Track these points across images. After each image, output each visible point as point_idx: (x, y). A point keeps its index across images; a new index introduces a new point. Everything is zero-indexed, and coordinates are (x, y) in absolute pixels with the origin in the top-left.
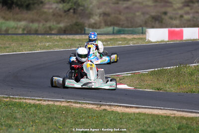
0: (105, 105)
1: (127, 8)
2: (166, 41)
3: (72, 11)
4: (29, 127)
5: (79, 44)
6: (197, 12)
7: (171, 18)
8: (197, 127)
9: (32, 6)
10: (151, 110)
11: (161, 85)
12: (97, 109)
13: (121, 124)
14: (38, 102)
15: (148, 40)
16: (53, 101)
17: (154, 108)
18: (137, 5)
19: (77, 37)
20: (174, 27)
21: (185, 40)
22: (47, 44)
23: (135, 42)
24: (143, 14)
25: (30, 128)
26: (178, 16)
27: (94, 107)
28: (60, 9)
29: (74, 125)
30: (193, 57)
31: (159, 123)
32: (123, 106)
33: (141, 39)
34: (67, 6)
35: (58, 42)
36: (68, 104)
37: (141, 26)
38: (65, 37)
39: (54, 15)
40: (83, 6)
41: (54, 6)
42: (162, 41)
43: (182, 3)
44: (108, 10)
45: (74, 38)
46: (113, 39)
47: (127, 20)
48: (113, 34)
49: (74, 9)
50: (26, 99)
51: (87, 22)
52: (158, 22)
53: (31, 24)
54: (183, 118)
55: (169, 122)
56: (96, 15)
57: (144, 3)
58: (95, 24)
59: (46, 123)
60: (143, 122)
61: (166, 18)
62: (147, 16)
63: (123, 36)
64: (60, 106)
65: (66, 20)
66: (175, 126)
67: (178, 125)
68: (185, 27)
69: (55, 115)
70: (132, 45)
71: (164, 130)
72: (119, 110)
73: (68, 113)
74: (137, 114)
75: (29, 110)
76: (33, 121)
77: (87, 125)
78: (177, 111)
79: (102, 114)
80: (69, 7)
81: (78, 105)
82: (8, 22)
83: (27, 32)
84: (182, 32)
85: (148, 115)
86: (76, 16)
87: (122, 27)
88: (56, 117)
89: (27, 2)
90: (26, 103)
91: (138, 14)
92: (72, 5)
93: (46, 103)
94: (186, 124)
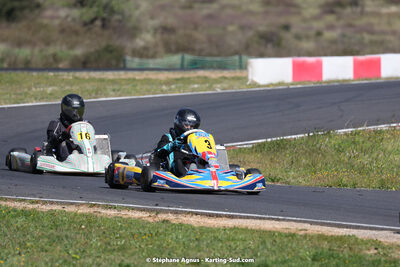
0: (166, 212)
1: (210, 17)
2: (288, 84)
3: (98, 23)
4: (14, 256)
5: (114, 90)
6: (350, 26)
7: (298, 37)
8: (350, 256)
9: (18, 13)
10: (258, 221)
11: (277, 172)
12: (151, 220)
13: (199, 251)
14: (31, 206)
15: (253, 81)
16: (61, 203)
17: (264, 219)
18: (229, 11)
19: (110, 75)
20: (304, 55)
21: (326, 82)
22: (49, 90)
23: (225, 85)
24: (243, 28)
25: (15, 259)
26: (312, 33)
27: (144, 215)
28: (74, 20)
29: (104, 251)
30: (341, 116)
31: (273, 248)
32: (202, 214)
33: (239, 79)
34: (88, 13)
35: (72, 85)
36: (92, 210)
37: (236, 53)
38: (84, 75)
39: (62, 31)
40: (122, 13)
41: (63, 13)
42: (280, 84)
43: (321, 6)
44: (171, 21)
45: (103, 77)
46: (182, 79)
47: (210, 40)
48: (182, 68)
49: (103, 20)
50: (6, 200)
51: (129, 45)
52: (271, 44)
53: (16, 51)
54: (322, 237)
55: (294, 245)
56: (148, 32)
57: (244, 8)
58: (146, 48)
59: (47, 247)
60: (242, 247)
61: (287, 36)
62: (250, 33)
63: (201, 73)
64: (76, 214)
65: (88, 42)
66: (307, 254)
67: (314, 251)
68: (326, 55)
69: (65, 233)
70: (219, 91)
71: (284, 262)
72: (194, 221)
73: (91, 227)
74: (231, 229)
75: (13, 221)
76: (22, 245)
77: (130, 252)
78: (311, 223)
79: (160, 231)
80: (93, 16)
81: (112, 213)
83: (10, 65)
84: (319, 65)
85: (253, 231)
86: (106, 33)
87: (199, 55)
88: (67, 237)
89: (9, 5)
90: (7, 208)
91: (231, 28)
92: (98, 12)
93: (46, 208)
94: (330, 250)
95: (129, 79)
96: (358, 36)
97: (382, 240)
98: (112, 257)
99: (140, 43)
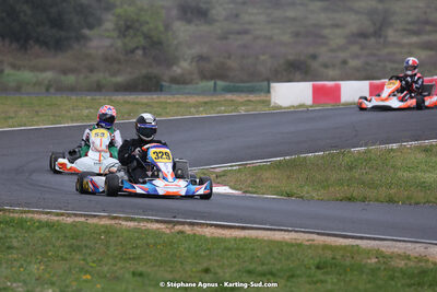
0: (183, 223)
1: (244, 46)
2: (307, 107)
4: (34, 264)
6: (374, 55)
7: (326, 66)
8: (351, 264)
10: (269, 232)
11: (293, 187)
12: (168, 231)
13: (210, 259)
16: (85, 216)
17: (275, 230)
18: (261, 42)
21: (344, 104)
22: (86, 112)
23: (249, 107)
24: (273, 57)
26: (338, 61)
27: (162, 227)
29: (120, 260)
30: (356, 136)
31: (280, 257)
32: (216, 226)
33: (263, 102)
36: (113, 222)
42: (301, 106)
44: (205, 50)
45: (136, 100)
46: (211, 102)
47: (242, 69)
48: (214, 93)
49: (144, 49)
50: (33, 212)
51: (166, 73)
52: (295, 70)
53: (63, 78)
54: (326, 247)
56: (185, 60)
57: (276, 39)
58: (182, 75)
59: (68, 256)
61: (315, 65)
63: (229, 96)
64: (96, 226)
65: (129, 70)
66: (311, 262)
67: (317, 260)
69: (84, 243)
70: (243, 112)
72: (208, 232)
73: (110, 238)
74: (241, 239)
76: (44, 254)
78: (318, 234)
79: (175, 240)
80: (134, 46)
81: (132, 224)
82: (19, 73)
84: (338, 88)
85: (263, 241)
88: (86, 246)
90: (32, 219)
91: (262, 58)
92: (139, 42)
93: (70, 220)
94: (333, 258)
95: (161, 103)
96: (380, 64)
97: (383, 249)
98: (128, 265)
99: (177, 70)
